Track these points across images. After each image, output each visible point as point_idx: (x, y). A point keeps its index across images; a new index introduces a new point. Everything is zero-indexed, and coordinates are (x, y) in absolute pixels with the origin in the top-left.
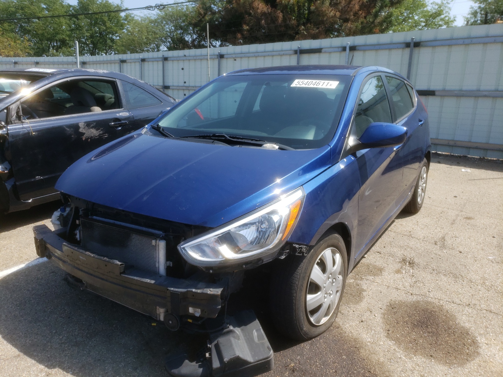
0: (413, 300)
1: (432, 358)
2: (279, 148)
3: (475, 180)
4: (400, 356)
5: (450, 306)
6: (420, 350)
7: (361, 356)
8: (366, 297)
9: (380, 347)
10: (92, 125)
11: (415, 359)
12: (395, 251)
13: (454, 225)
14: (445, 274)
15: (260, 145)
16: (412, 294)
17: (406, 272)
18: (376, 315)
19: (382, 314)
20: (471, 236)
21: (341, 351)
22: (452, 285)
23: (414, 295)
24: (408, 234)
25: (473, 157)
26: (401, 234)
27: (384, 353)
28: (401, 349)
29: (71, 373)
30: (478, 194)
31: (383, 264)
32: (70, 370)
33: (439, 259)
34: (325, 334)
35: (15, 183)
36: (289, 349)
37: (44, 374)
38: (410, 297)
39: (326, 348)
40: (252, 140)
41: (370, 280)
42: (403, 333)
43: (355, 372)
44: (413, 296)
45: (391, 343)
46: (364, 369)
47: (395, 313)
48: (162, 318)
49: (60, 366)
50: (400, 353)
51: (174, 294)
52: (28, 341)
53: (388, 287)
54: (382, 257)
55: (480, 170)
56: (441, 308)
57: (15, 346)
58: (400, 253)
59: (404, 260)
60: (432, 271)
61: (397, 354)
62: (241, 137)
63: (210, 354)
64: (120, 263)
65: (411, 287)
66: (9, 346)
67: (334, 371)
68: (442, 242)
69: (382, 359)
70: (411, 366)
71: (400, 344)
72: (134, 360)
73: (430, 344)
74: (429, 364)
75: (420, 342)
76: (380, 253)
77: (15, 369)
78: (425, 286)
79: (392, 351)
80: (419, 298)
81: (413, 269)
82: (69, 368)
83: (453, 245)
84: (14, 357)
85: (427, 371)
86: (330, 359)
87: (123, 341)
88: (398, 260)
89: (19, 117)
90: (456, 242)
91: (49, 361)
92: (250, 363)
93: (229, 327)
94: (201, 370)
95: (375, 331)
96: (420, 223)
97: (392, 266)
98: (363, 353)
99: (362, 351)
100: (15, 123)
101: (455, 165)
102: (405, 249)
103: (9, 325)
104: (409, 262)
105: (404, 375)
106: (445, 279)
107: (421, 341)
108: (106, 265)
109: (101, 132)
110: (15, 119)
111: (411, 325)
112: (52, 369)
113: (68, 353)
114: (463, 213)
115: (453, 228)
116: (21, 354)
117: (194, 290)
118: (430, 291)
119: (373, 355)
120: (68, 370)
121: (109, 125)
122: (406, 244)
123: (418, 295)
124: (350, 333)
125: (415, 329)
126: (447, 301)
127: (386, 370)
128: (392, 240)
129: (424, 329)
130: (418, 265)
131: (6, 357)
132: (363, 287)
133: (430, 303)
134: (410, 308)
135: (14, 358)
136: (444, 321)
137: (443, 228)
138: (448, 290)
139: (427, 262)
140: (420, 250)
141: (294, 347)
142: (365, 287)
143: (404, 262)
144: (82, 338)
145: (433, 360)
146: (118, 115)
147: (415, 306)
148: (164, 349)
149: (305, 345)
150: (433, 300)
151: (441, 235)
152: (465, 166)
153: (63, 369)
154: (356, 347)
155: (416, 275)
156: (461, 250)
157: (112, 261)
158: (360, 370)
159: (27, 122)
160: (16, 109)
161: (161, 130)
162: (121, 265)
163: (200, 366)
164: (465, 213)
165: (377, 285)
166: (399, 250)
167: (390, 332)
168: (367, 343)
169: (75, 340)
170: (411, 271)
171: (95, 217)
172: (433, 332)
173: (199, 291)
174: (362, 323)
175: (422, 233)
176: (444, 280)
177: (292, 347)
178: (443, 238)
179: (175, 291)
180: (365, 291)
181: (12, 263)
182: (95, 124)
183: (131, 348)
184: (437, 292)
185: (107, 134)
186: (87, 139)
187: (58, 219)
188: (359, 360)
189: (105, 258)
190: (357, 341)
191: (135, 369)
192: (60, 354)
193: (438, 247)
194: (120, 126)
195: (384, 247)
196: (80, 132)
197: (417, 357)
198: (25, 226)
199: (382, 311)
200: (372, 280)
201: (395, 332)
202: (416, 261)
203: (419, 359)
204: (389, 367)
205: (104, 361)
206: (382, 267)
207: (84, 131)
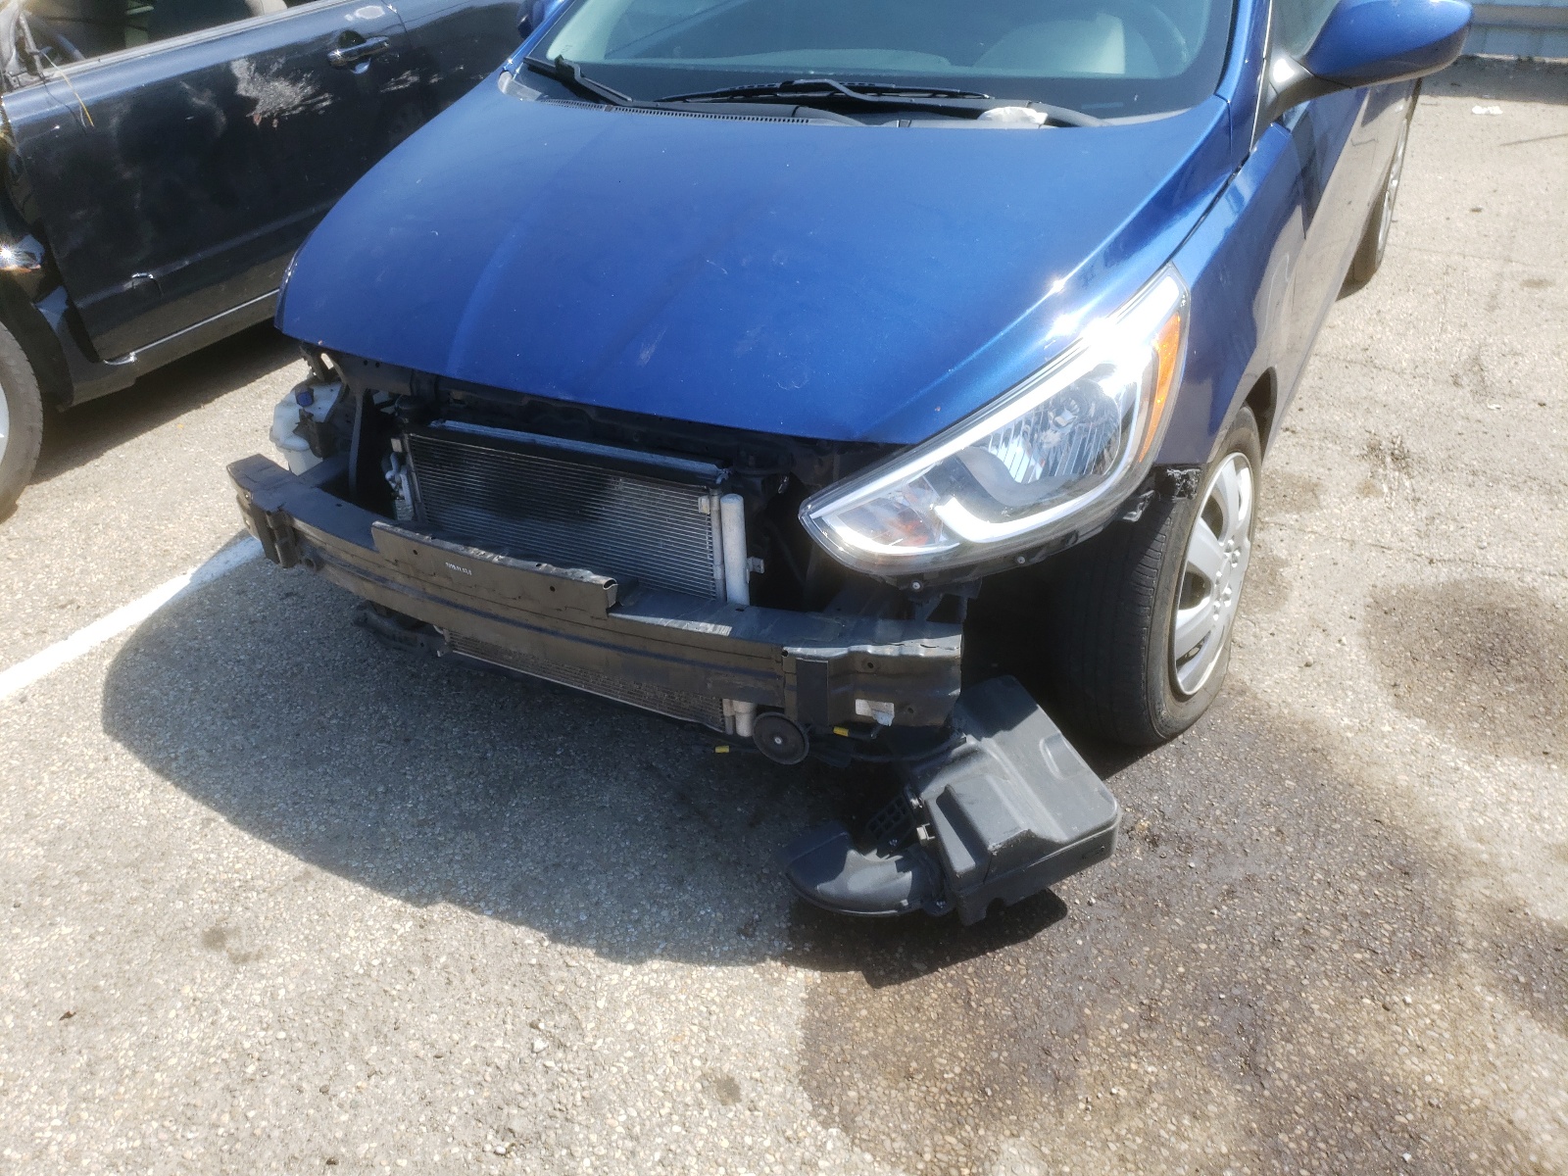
0: (1441, 580)
1: (1550, 761)
2: (1051, 121)
3: (1520, 142)
4: (1453, 764)
5: (1559, 589)
6: (1508, 740)
7: (1339, 775)
8: (1294, 584)
9: (1386, 741)
10: (275, 68)
11: (1500, 769)
12: (1338, 418)
13: (1497, 311)
14: (1513, 483)
15: (973, 114)
16: (1431, 562)
17: (1390, 488)
18: (1344, 640)
19: (1359, 634)
20: (1559, 346)
21: (1276, 766)
22: (1544, 518)
23: (1439, 564)
24: (1360, 356)
25: (1497, 57)
26: (1338, 358)
27: (1405, 760)
28: (1450, 742)
29: (490, 913)
30: (1543, 192)
31: (1314, 467)
32: (482, 904)
33: (1481, 435)
34: (1209, 717)
35: (69, 302)
36: (1118, 775)
37: (410, 923)
38: (1428, 569)
39: (1227, 762)
40: (934, 94)
41: (1291, 527)
42: (1441, 689)
43: (1337, 826)
44: (1437, 567)
45: (1416, 725)
46: (1361, 815)
47: (1399, 628)
48: (744, 729)
49: (448, 896)
50: (1452, 755)
51: (806, 666)
52: (313, 826)
53: (1353, 543)
54: (1303, 445)
55: (1529, 104)
56: (1531, 596)
57: (282, 843)
58: (1354, 426)
59: (1374, 449)
60: (1471, 478)
61: (1443, 757)
62: (894, 86)
63: (932, 830)
64: (603, 580)
65: (1420, 537)
66: (263, 847)
67: (1273, 829)
68: (1475, 373)
69: (1403, 780)
70: (1496, 790)
71: (1443, 727)
72: (665, 856)
73: (1531, 717)
74: (1545, 779)
75: (1500, 713)
76: (1293, 432)
77: (316, 917)
78: (1462, 531)
79: (1425, 752)
80: (1458, 572)
81: (1410, 477)
82: (477, 899)
83: (1514, 381)
84: (295, 880)
85: (1546, 802)
86: (1250, 793)
87: (607, 798)
88: (1355, 451)
89: (27, 62)
90: (1520, 371)
91: (406, 883)
92: (1061, 845)
93: (965, 741)
94: (909, 875)
95: (1354, 691)
96: (1388, 317)
97: (1342, 473)
98: (1342, 765)
99: (1336, 759)
100: (22, 87)
101: (1447, 94)
102: (1368, 411)
103: (233, 781)
104: (1392, 454)
105: (1481, 822)
106: (1519, 500)
107: (1502, 710)
108: (552, 589)
109: (309, 90)
110: (18, 71)
111: (1458, 662)
112: (429, 907)
113: (454, 854)
114: (1515, 267)
115: (1499, 324)
116: (314, 869)
117: (871, 649)
118: (1485, 544)
119: (1374, 769)
120: (476, 904)
121: (329, 61)
122: (1364, 393)
123: (1449, 560)
124: (1283, 705)
125: (1473, 673)
126: (1543, 573)
127: (1424, 811)
128: (1320, 383)
129: (1499, 671)
130: (1421, 460)
131: (272, 883)
132: (1275, 552)
133: (1494, 584)
134: (1438, 606)
135: (297, 884)
136: (1552, 640)
137: (1466, 325)
138: (1537, 535)
139: (1448, 450)
140: (1415, 410)
141: (1129, 767)
142: (1282, 553)
143: (1377, 456)
144: (476, 800)
145: (1554, 767)
146: (349, 17)
147: (1451, 598)
148: (739, 809)
149: (1162, 758)
150: (1502, 575)
151: (1466, 352)
152: (1480, 95)
153: (462, 903)
154: (1314, 750)
155: (1425, 497)
156: (1542, 395)
157: (573, 573)
158: (1349, 819)
159: (61, 78)
160: (12, 32)
161: (577, 76)
162: (608, 584)
163: (902, 867)
164: (1520, 268)
165: (1316, 540)
166: (1350, 415)
167: (1401, 691)
168: (1342, 731)
169: (456, 812)
170: (1407, 484)
171: (450, 424)
172: (1529, 677)
173: (889, 650)
174: (1308, 671)
175: (1404, 349)
176: (1515, 505)
177: (1126, 766)
178: (1476, 360)
179: (810, 657)
180: (1285, 563)
181: (145, 576)
182: (282, 61)
183: (639, 819)
184: (1504, 546)
185: (327, 95)
186: (267, 122)
187: (294, 432)
188: (1335, 788)
189: (545, 565)
190: (1312, 727)
191: (679, 882)
192: (430, 858)
193: (1465, 392)
194: (363, 60)
195: (1301, 410)
196: (241, 96)
197: (1506, 761)
198: (127, 444)
199: (1360, 626)
200: (1297, 525)
201: (1415, 688)
202: (1413, 450)
203: (1512, 768)
204: (1432, 799)
205: (574, 868)
206: (1314, 480)
207: (253, 93)
